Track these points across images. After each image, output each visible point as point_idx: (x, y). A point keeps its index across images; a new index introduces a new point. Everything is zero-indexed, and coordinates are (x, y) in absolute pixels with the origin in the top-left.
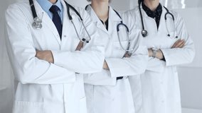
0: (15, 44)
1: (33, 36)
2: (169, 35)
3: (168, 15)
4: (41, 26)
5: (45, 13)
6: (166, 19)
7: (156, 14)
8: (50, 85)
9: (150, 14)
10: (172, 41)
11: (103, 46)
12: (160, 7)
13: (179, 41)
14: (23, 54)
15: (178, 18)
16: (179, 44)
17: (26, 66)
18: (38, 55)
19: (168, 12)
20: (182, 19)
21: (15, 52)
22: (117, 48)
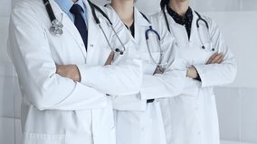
0: (28, 56)
1: (51, 45)
2: (203, 47)
3: (200, 22)
4: (61, 33)
5: (64, 14)
6: (198, 26)
7: (185, 20)
8: (74, 111)
9: (179, 19)
10: (207, 55)
11: (139, 59)
12: (189, 11)
13: (216, 55)
14: (41, 70)
15: (212, 25)
16: (216, 59)
17: (45, 86)
18: (59, 71)
19: (200, 18)
20: (217, 26)
21: (29, 67)
22: (148, 61)
